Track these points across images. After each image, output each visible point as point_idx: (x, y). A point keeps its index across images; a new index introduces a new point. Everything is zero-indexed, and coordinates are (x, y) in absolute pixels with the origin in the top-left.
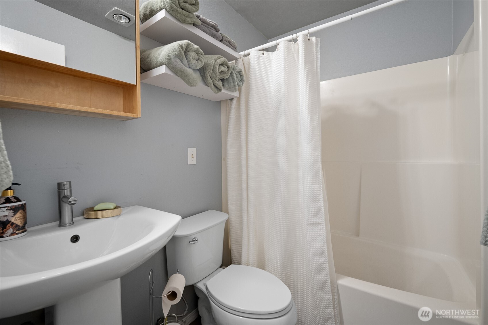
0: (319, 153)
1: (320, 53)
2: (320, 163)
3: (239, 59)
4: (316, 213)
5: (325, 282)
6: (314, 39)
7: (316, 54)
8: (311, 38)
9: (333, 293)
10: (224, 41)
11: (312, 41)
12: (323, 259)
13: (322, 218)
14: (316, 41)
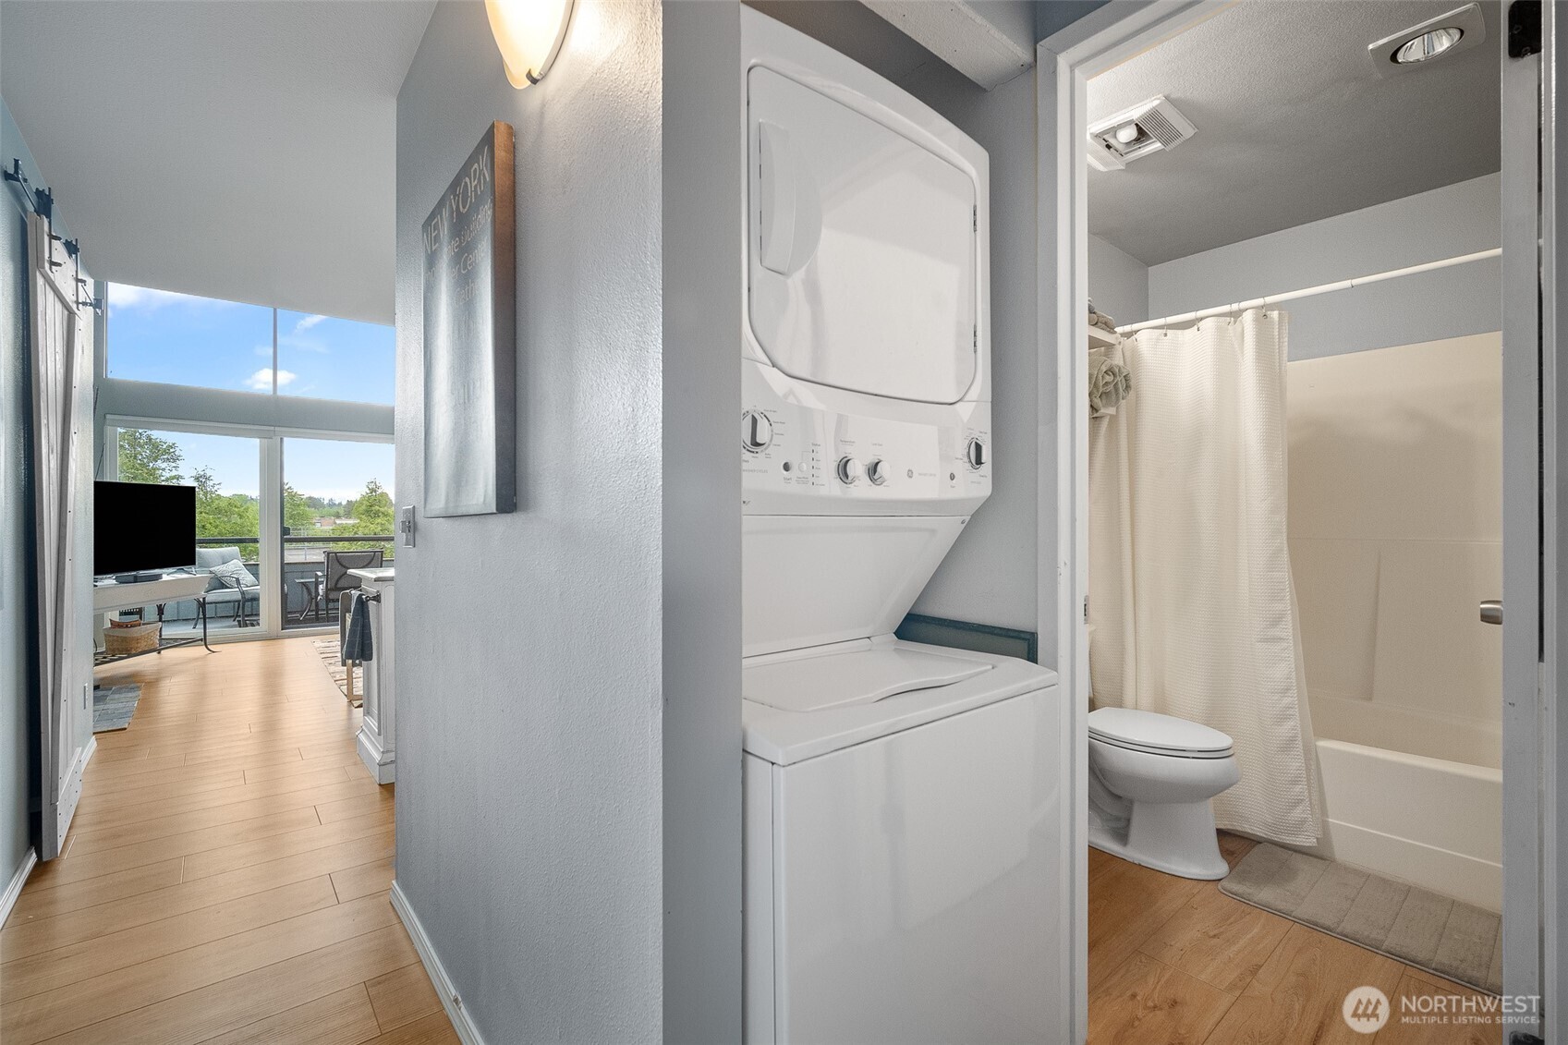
0: (1282, 518)
1: (1286, 339)
2: (1285, 535)
3: (1117, 346)
4: (1276, 621)
5: (1292, 740)
6: (1275, 314)
7: (1279, 342)
8: (1269, 313)
9: (1307, 760)
10: (1099, 324)
11: (1271, 318)
12: (1286, 701)
13: (1287, 629)
14: (1279, 318)
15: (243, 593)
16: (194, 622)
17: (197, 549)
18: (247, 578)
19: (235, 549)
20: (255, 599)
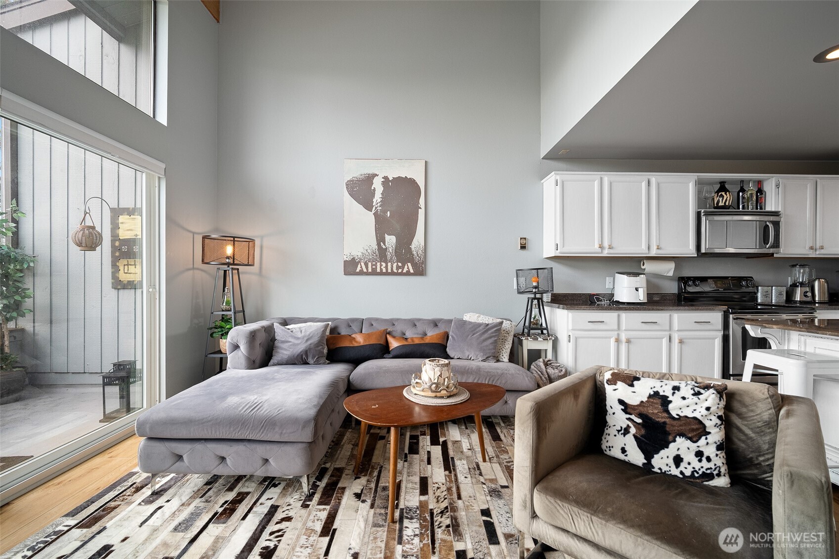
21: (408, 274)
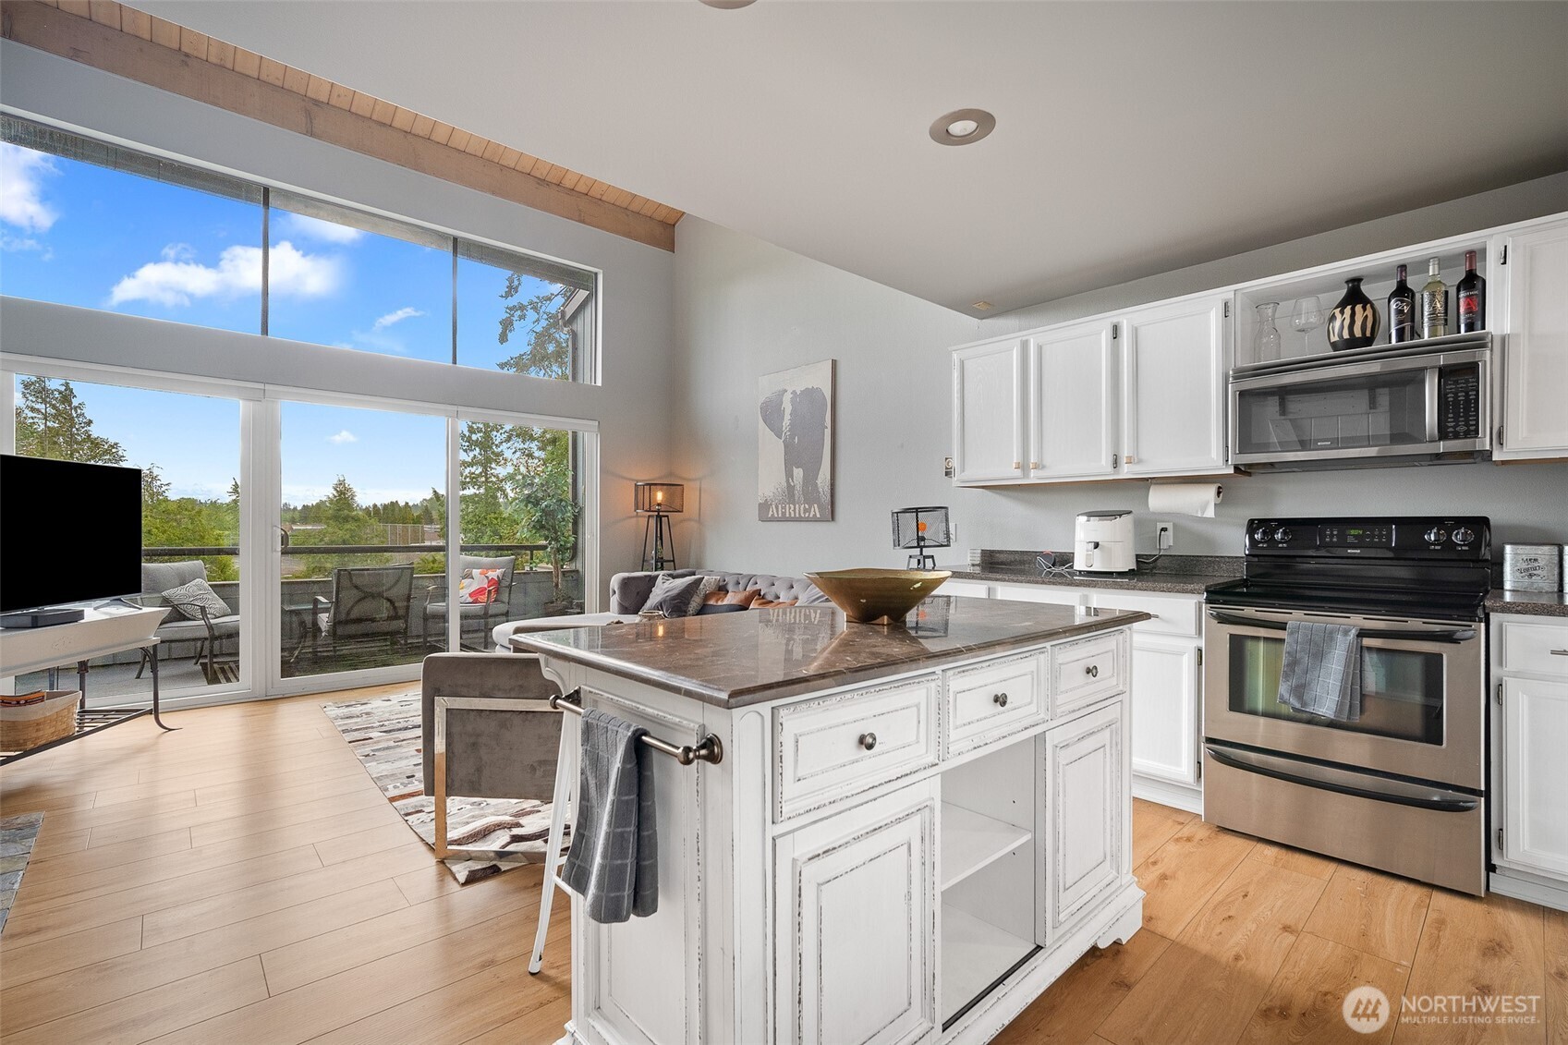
15: (210, 627)
16: (139, 666)
17: (143, 564)
18: (217, 604)
19: (196, 564)
20: (233, 635)
21: (815, 520)
